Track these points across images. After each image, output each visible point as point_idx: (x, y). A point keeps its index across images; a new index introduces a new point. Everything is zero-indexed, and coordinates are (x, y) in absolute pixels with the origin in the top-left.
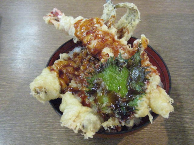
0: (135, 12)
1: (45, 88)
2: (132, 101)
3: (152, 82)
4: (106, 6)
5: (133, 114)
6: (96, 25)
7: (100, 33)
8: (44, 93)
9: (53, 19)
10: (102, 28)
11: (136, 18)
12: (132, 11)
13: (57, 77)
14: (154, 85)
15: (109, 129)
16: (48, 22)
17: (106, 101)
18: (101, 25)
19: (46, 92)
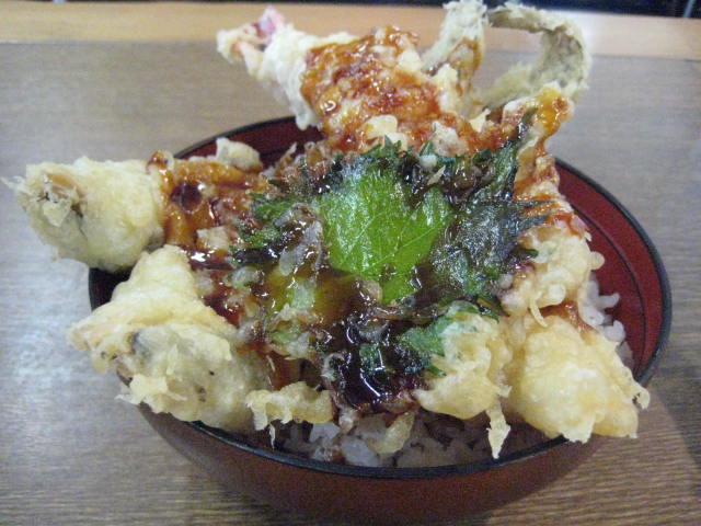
0: (571, 52)
1: (81, 195)
2: (425, 326)
3: (544, 267)
4: (454, 9)
5: (410, 388)
6: (378, 49)
7: (385, 74)
8: (68, 208)
9: (250, 42)
10: (397, 63)
11: (571, 78)
12: (560, 46)
13: (162, 189)
14: (553, 283)
15: (273, 431)
16: (228, 48)
17: (302, 302)
18: (399, 51)
19: (76, 208)
